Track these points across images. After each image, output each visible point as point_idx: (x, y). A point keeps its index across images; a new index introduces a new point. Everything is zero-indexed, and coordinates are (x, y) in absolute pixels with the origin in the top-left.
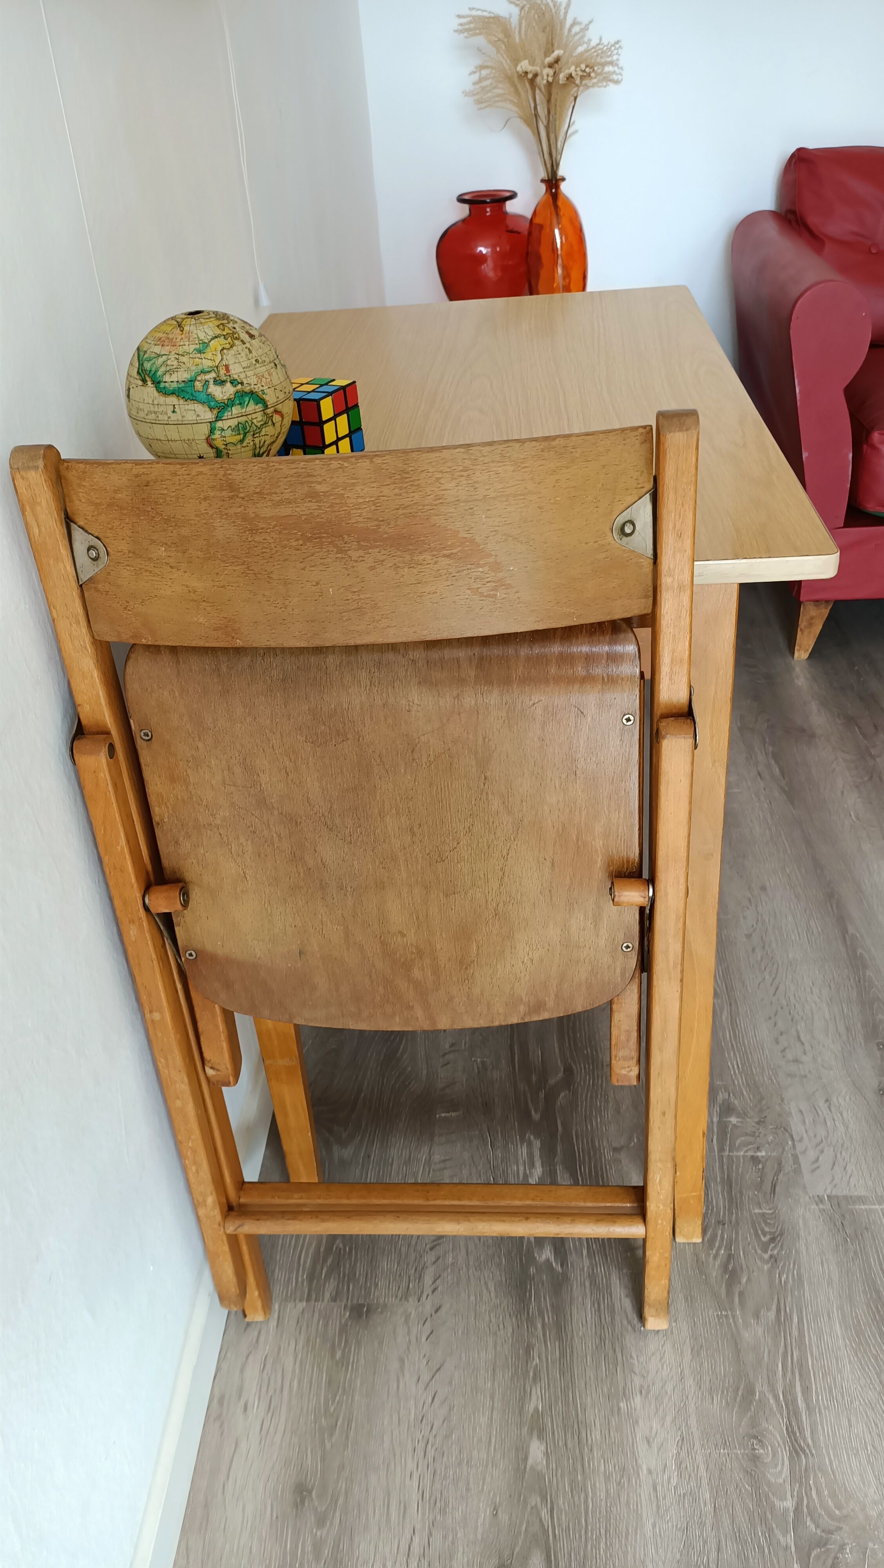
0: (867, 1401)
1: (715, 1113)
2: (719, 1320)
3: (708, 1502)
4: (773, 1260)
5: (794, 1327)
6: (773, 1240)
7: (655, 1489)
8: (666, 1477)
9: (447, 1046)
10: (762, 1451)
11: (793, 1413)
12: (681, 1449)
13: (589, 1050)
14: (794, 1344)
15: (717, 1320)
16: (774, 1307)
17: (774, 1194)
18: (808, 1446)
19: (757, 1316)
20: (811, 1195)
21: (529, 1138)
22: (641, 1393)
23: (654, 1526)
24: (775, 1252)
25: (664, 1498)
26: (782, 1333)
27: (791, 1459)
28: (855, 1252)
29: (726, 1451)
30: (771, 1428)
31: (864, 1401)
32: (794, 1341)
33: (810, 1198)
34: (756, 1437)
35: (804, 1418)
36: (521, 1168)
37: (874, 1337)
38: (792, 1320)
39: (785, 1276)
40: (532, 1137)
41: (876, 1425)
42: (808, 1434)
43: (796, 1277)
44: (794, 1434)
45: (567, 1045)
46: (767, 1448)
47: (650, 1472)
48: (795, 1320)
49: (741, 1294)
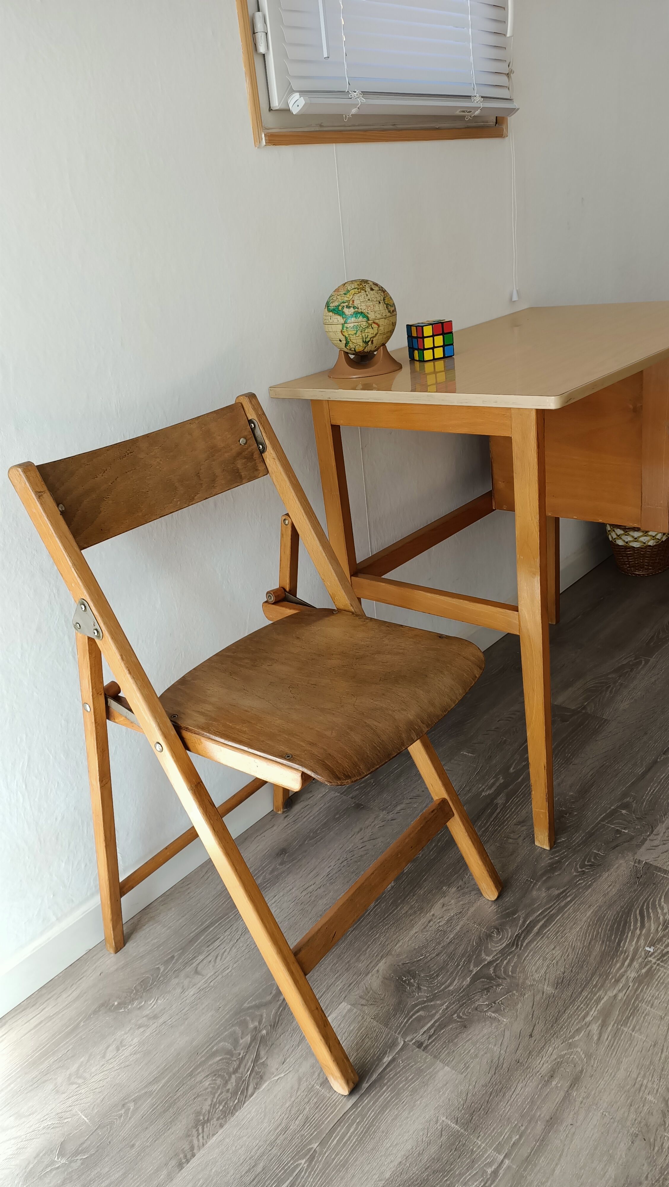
0: (573, 946)
1: (616, 805)
2: (526, 881)
3: (450, 938)
4: (583, 873)
5: (564, 901)
6: (590, 865)
7: (429, 922)
8: (439, 921)
9: (493, 728)
10: (496, 935)
11: (528, 930)
12: (456, 915)
13: (569, 755)
14: (556, 908)
16: (561, 890)
17: (613, 849)
18: (522, 945)
19: (548, 889)
20: (635, 858)
21: (499, 777)
22: (458, 888)
23: (416, 933)
24: (587, 871)
25: (430, 927)
26: (555, 901)
27: (507, 945)
28: (635, 891)
29: (477, 927)
30: (510, 930)
31: (572, 944)
32: (558, 906)
33: (634, 859)
34: (498, 929)
35: (531, 935)
36: (483, 787)
37: (607, 925)
38: (566, 899)
39: (582, 881)
40: (501, 777)
41: (568, 955)
42: (526, 941)
43: (588, 884)
44: (520, 937)
45: (560, 749)
46: (499, 936)
47: (433, 915)
48: (569, 899)
49: (549, 878)
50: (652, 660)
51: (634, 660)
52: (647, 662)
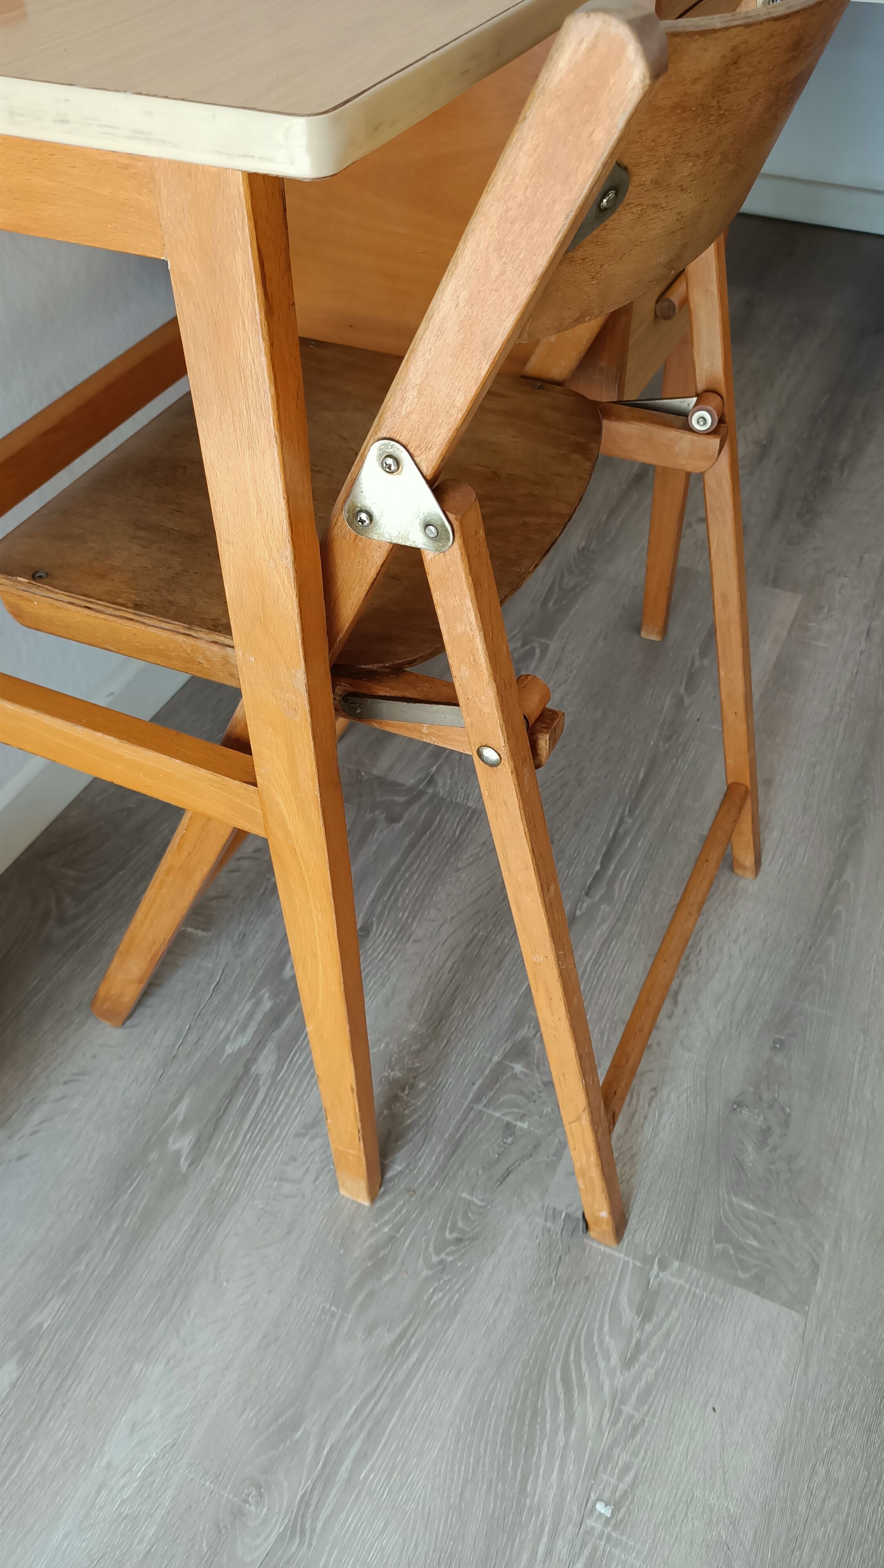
0: (426, 1510)
1: (502, 1050)
2: (321, 1315)
3: (146, 1540)
4: (441, 1267)
5: (405, 1367)
6: (459, 1241)
7: (98, 1492)
8: (122, 1482)
9: (250, 850)
10: (253, 1508)
11: (326, 1478)
12: (164, 1456)
13: (406, 915)
14: (387, 1392)
15: (319, 1313)
16: (398, 1330)
17: (501, 1183)
18: (313, 1531)
19: (370, 1331)
20: (546, 1205)
21: (264, 994)
22: (168, 1362)
23: (65, 1537)
24: (450, 1259)
25: (101, 1508)
26: (385, 1368)
27: (281, 1537)
28: (550, 1306)
29: (212, 1486)
30: (285, 1484)
31: (424, 1507)
32: (392, 1385)
33: (543, 1207)
34: (258, 1487)
35: (334, 1492)
36: (229, 1028)
37: (496, 1429)
38: (408, 1357)
39: (440, 1295)
40: (267, 995)
41: (416, 1547)
42: (324, 1514)
43: (452, 1304)
44: (308, 1505)
45: (386, 898)
46: (261, 1510)
47: (109, 1466)
48: (414, 1358)
49: (371, 1294)
50: (554, 645)
51: (523, 645)
52: (545, 649)
